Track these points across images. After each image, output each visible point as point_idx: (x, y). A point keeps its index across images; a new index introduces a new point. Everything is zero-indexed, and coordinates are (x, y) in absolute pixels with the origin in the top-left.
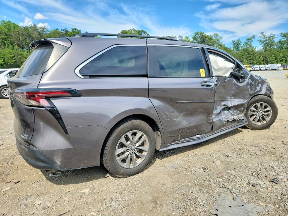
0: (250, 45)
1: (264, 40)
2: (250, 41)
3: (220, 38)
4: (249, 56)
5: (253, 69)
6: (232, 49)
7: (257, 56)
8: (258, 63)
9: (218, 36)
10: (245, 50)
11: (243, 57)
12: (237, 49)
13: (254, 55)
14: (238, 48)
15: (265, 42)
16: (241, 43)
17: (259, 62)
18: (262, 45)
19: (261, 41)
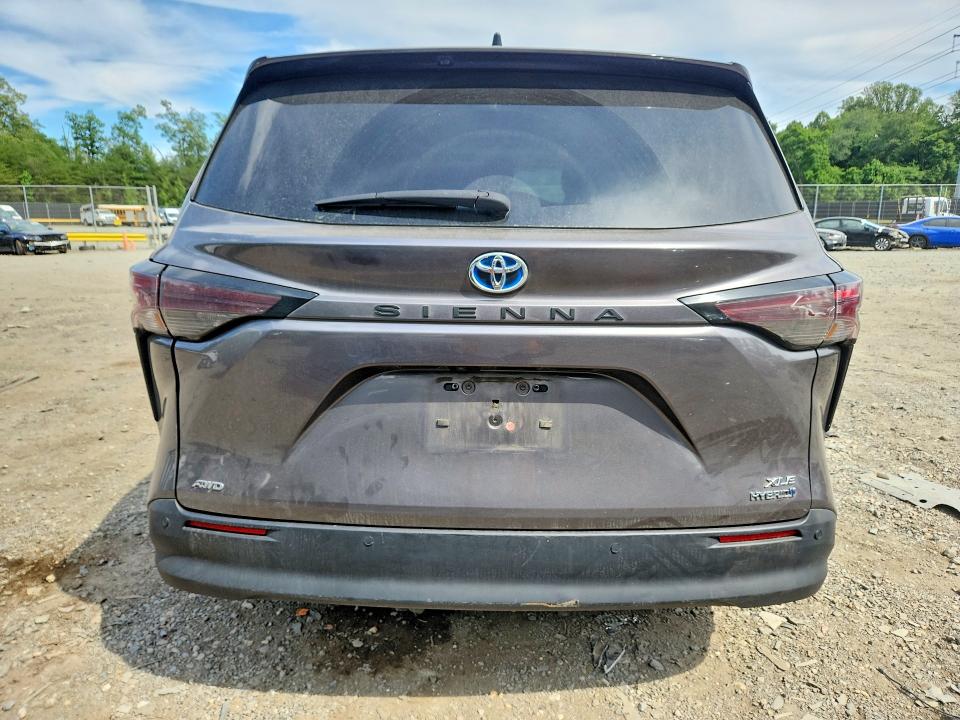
0: (135, 138)
1: (176, 128)
2: (131, 123)
3: (17, 95)
4: (138, 175)
5: (165, 221)
6: (72, 144)
7: (167, 178)
8: (174, 202)
9: (6, 87)
10: (123, 154)
11: (119, 176)
12: (92, 147)
13: (154, 174)
14: (94, 142)
15: (180, 136)
16: (102, 125)
17: (174, 197)
18: (172, 143)
19: (165, 130)
